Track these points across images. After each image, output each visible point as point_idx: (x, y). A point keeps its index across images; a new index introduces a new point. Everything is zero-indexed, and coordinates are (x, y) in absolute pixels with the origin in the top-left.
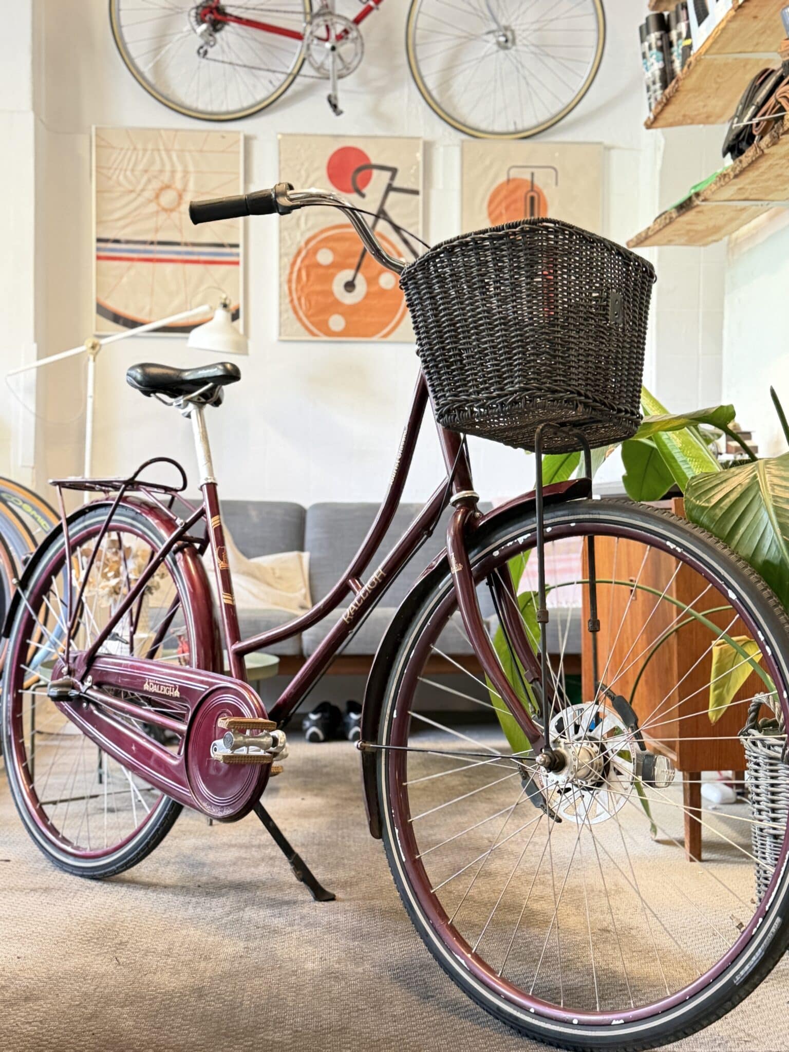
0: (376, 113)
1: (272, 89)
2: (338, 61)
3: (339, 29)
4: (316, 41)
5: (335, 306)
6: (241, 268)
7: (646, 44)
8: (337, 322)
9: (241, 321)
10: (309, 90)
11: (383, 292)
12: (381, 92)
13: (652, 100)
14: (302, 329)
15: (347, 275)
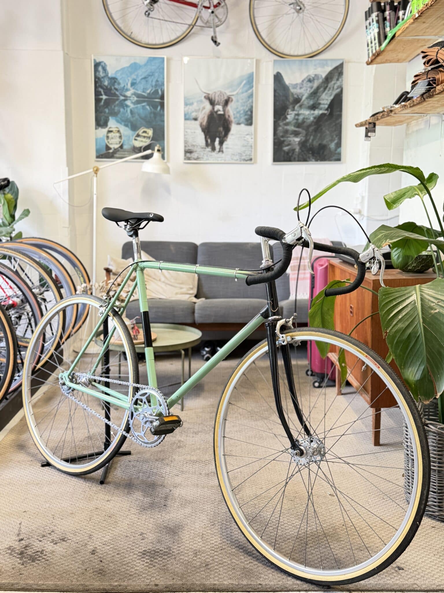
2: (215, 18)
3: (215, 2)
4: (204, 9)
7: (368, 21)
13: (370, 51)
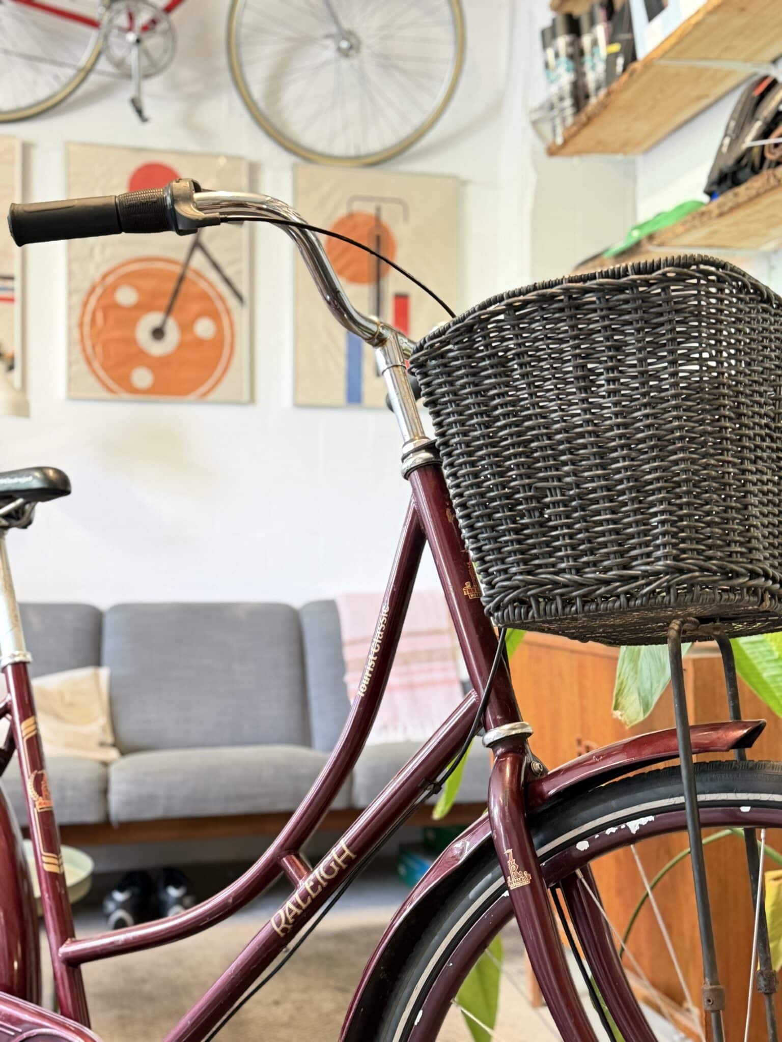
0: (188, 123)
1: (57, 86)
2: (143, 57)
3: (143, 18)
4: (115, 32)
5: (141, 358)
6: (17, 307)
8: (142, 377)
9: (17, 373)
10: (104, 92)
11: (200, 343)
12: (194, 100)
13: (558, 122)
14: (97, 386)
15: (154, 319)
